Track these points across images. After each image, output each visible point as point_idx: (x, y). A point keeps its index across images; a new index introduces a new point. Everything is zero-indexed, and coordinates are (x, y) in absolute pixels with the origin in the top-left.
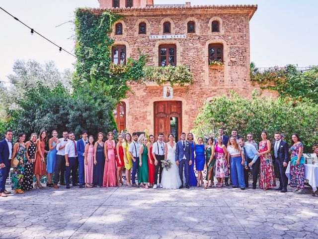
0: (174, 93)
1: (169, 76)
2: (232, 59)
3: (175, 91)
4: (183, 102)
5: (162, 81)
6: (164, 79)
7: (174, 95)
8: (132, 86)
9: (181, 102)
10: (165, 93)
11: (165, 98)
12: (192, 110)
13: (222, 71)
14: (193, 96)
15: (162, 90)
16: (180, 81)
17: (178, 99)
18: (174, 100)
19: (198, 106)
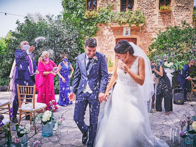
0: (131, 32)
1: (128, 18)
2: (178, 4)
3: (132, 30)
4: (137, 39)
5: (123, 22)
6: (124, 21)
7: (131, 34)
8: (101, 27)
9: (136, 38)
10: (124, 32)
11: (124, 35)
12: (144, 44)
13: (170, 14)
14: (145, 34)
15: (122, 30)
16: (135, 22)
17: (134, 36)
18: (131, 37)
19: (149, 42)
